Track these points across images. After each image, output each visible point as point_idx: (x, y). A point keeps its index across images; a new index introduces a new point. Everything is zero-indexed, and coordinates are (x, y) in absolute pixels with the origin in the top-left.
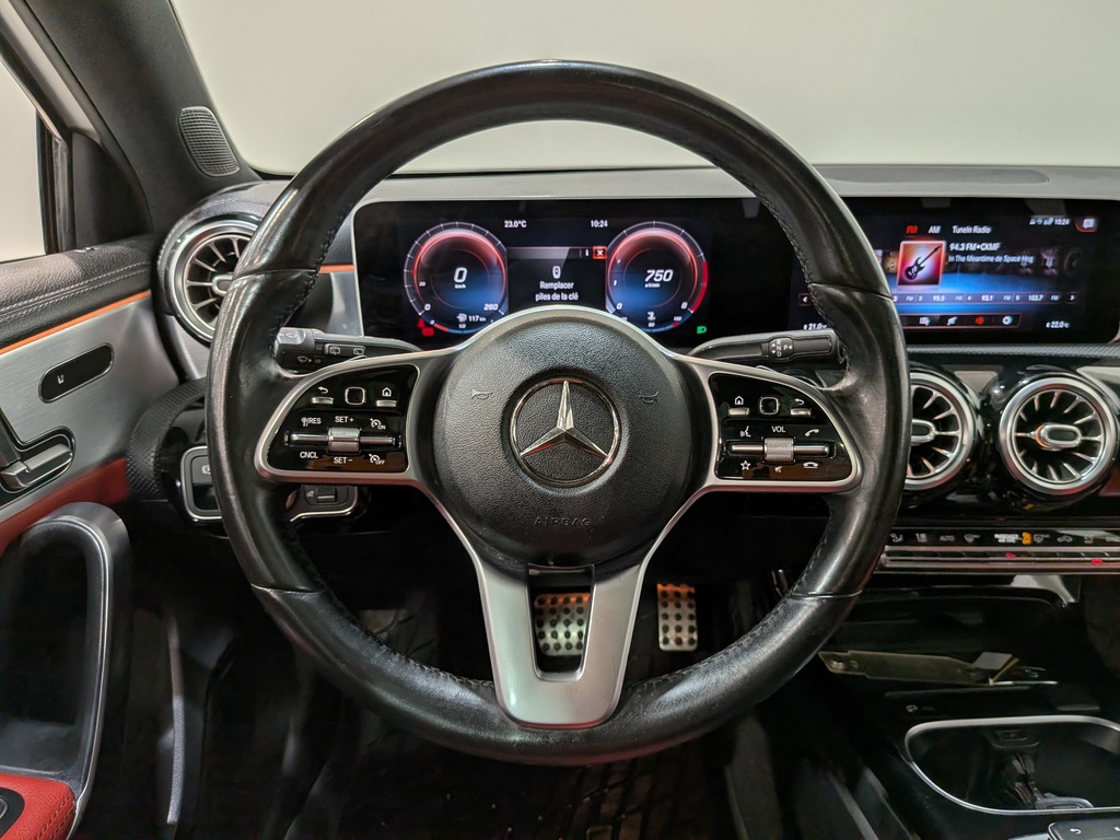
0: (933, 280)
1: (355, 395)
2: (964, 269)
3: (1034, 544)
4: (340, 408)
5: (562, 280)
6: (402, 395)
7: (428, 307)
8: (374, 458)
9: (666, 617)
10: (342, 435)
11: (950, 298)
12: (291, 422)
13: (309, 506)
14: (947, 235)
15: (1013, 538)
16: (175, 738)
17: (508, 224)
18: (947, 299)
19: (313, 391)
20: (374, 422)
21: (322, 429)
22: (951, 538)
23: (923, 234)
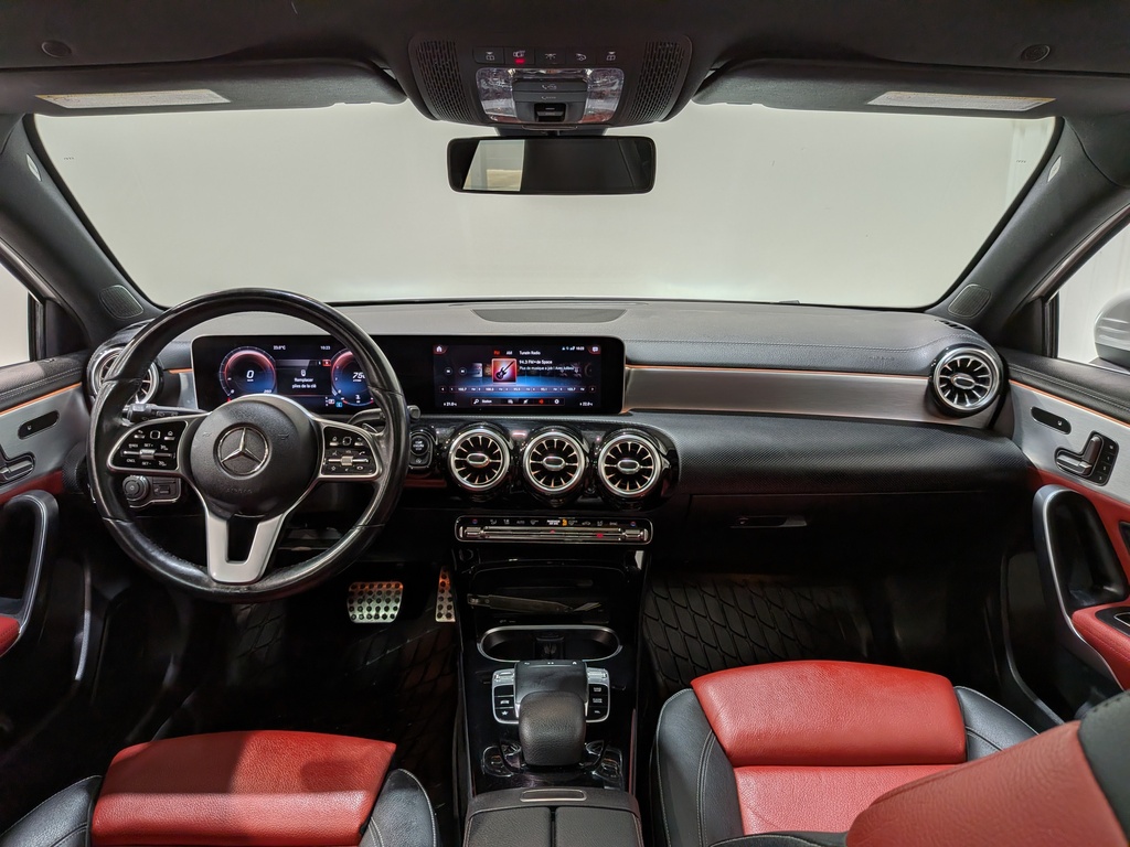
0: (512, 379)
1: (155, 435)
2: (528, 374)
3: (568, 525)
4: (147, 440)
5: (305, 377)
6: (177, 435)
7: (233, 391)
8: (161, 463)
9: (442, 599)
10: (147, 452)
11: (523, 389)
12: (124, 446)
13: (155, 498)
14: (516, 356)
15: (557, 522)
16: (84, 637)
17: (275, 348)
18: (522, 389)
19: (136, 432)
20: (162, 447)
21: (137, 450)
22: (523, 522)
23: (503, 355)
